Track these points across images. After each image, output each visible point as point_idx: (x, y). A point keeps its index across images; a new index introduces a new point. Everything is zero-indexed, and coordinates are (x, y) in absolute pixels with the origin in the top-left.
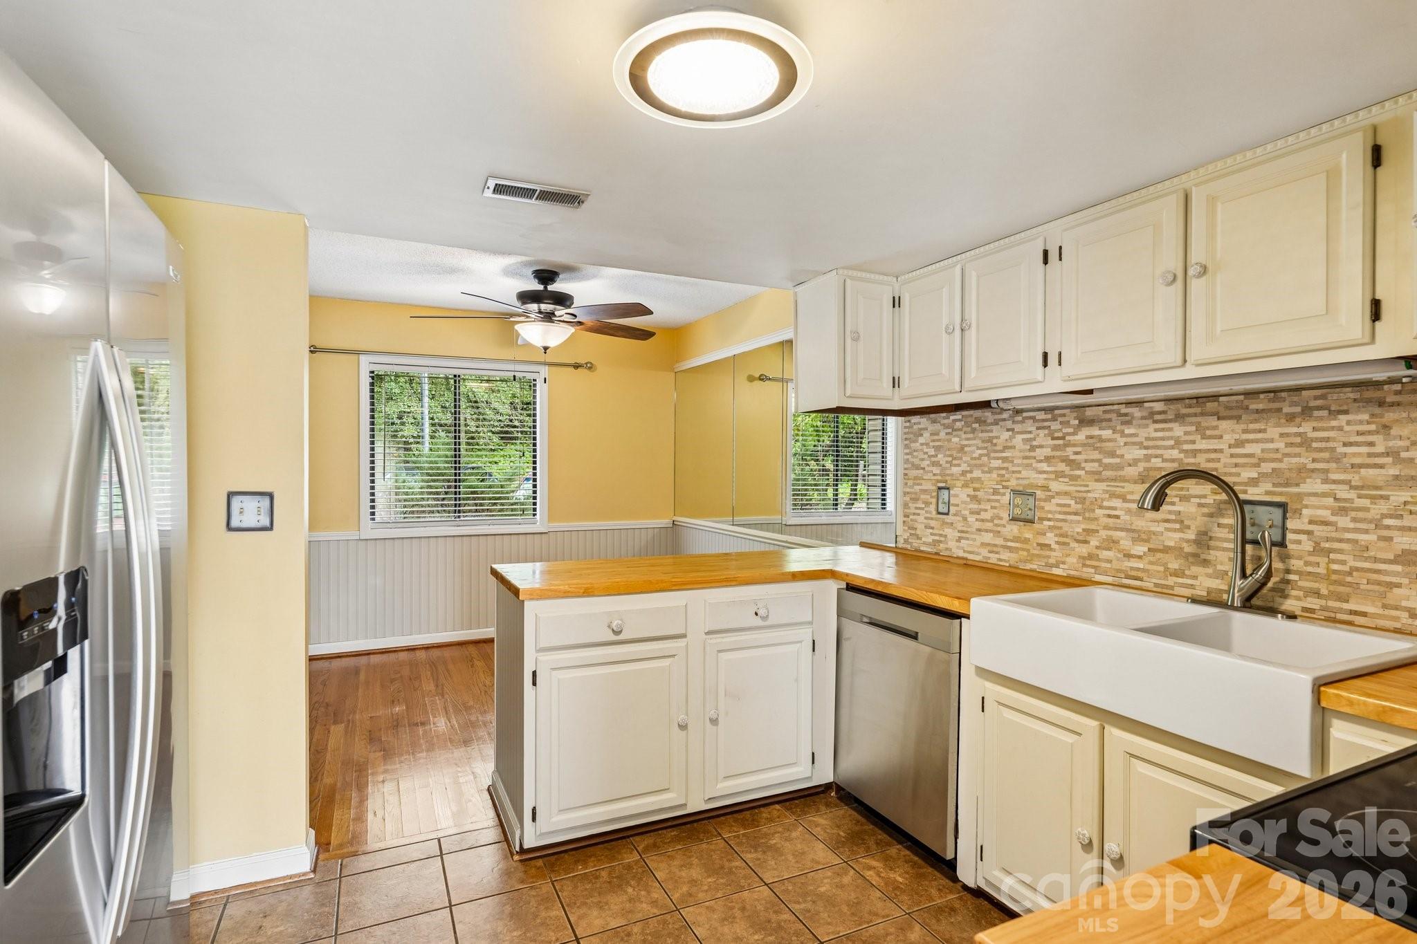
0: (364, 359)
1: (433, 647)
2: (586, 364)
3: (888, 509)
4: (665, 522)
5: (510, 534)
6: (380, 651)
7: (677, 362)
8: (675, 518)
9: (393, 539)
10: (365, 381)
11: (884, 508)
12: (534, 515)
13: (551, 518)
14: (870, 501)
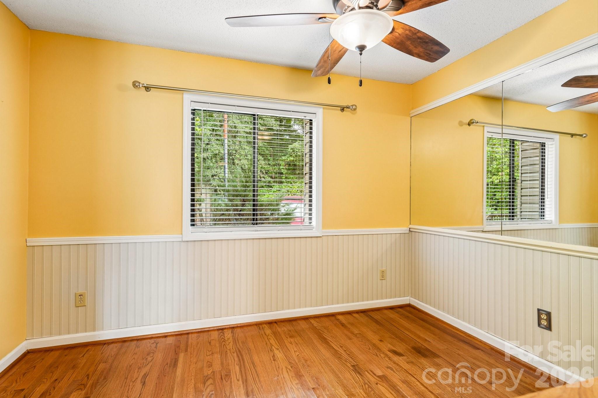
0: (187, 97)
1: (238, 327)
2: (352, 106)
3: (546, 219)
4: (404, 229)
5: (289, 238)
6: (197, 331)
7: (413, 109)
8: (411, 226)
9: (208, 241)
10: (188, 116)
11: (543, 218)
12: (310, 223)
13: (325, 225)
14: (523, 213)
